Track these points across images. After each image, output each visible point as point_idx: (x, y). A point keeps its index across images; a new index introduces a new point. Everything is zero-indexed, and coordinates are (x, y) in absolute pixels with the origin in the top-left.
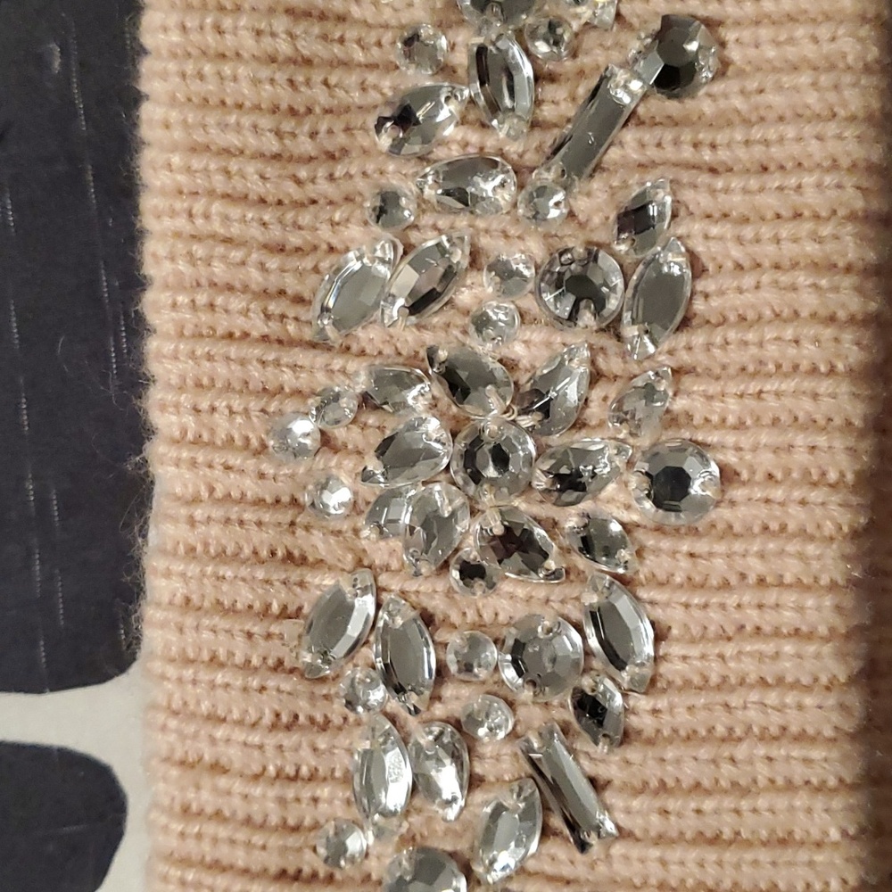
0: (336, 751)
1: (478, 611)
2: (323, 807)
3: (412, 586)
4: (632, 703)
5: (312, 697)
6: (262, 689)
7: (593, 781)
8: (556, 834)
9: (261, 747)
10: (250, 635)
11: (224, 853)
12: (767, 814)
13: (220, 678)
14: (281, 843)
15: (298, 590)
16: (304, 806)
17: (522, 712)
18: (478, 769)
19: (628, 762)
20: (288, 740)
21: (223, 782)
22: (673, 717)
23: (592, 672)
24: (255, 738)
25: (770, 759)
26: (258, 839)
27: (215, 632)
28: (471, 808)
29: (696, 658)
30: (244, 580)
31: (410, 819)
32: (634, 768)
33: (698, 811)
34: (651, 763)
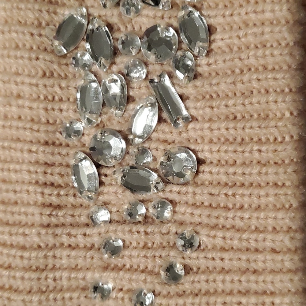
0: (70, 88)
1: (133, 26)
2: (64, 113)
3: (103, 12)
4: (199, 62)
5: (60, 64)
6: (37, 59)
7: (181, 97)
8: (165, 121)
9: (37, 85)
10: (32, 34)
11: (21, 134)
12: (257, 105)
13: (19, 53)
14: (45, 129)
15: (53, 15)
16: (56, 112)
17: (151, 67)
18: (131, 93)
19: (196, 87)
20: (49, 82)
21: (20, 102)
22: (217, 66)
23: (182, 50)
24: (34, 81)
25: (259, 80)
26: (35, 127)
27: (17, 33)
28: (128, 112)
29: (227, 39)
30: (30, 9)
31: (102, 117)
32: (199, 89)
33: (226, 106)
34: (206, 86)
